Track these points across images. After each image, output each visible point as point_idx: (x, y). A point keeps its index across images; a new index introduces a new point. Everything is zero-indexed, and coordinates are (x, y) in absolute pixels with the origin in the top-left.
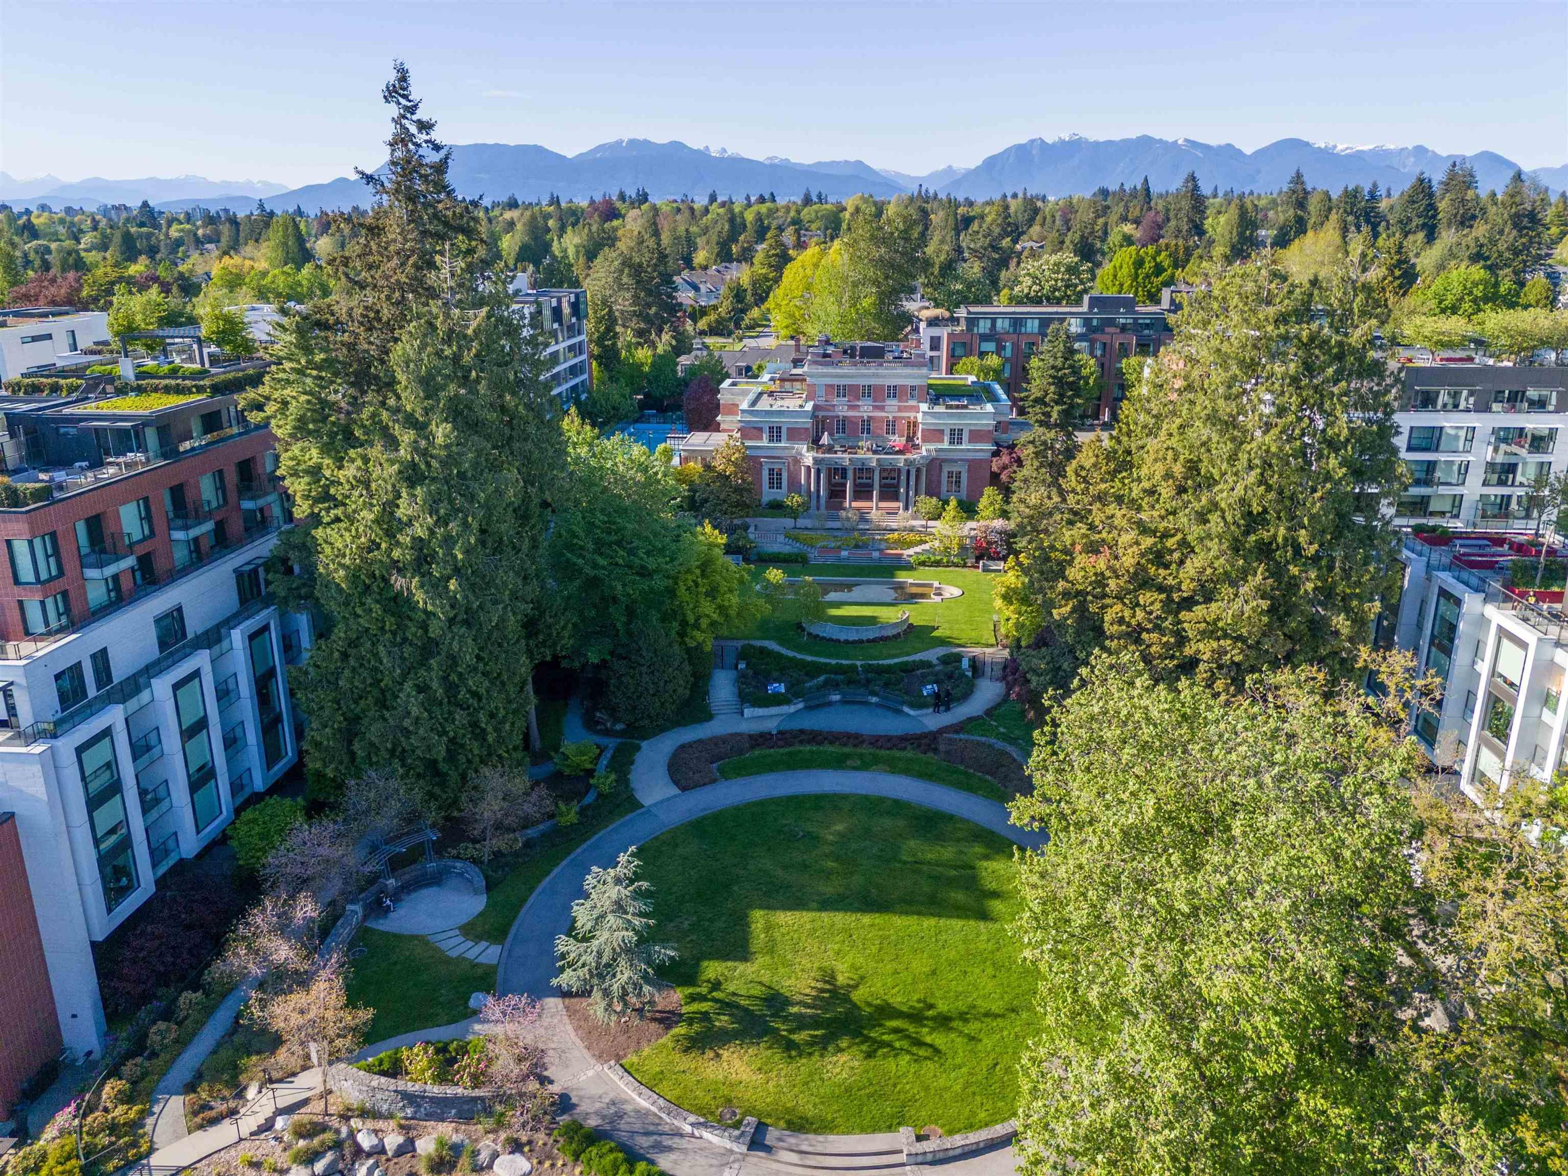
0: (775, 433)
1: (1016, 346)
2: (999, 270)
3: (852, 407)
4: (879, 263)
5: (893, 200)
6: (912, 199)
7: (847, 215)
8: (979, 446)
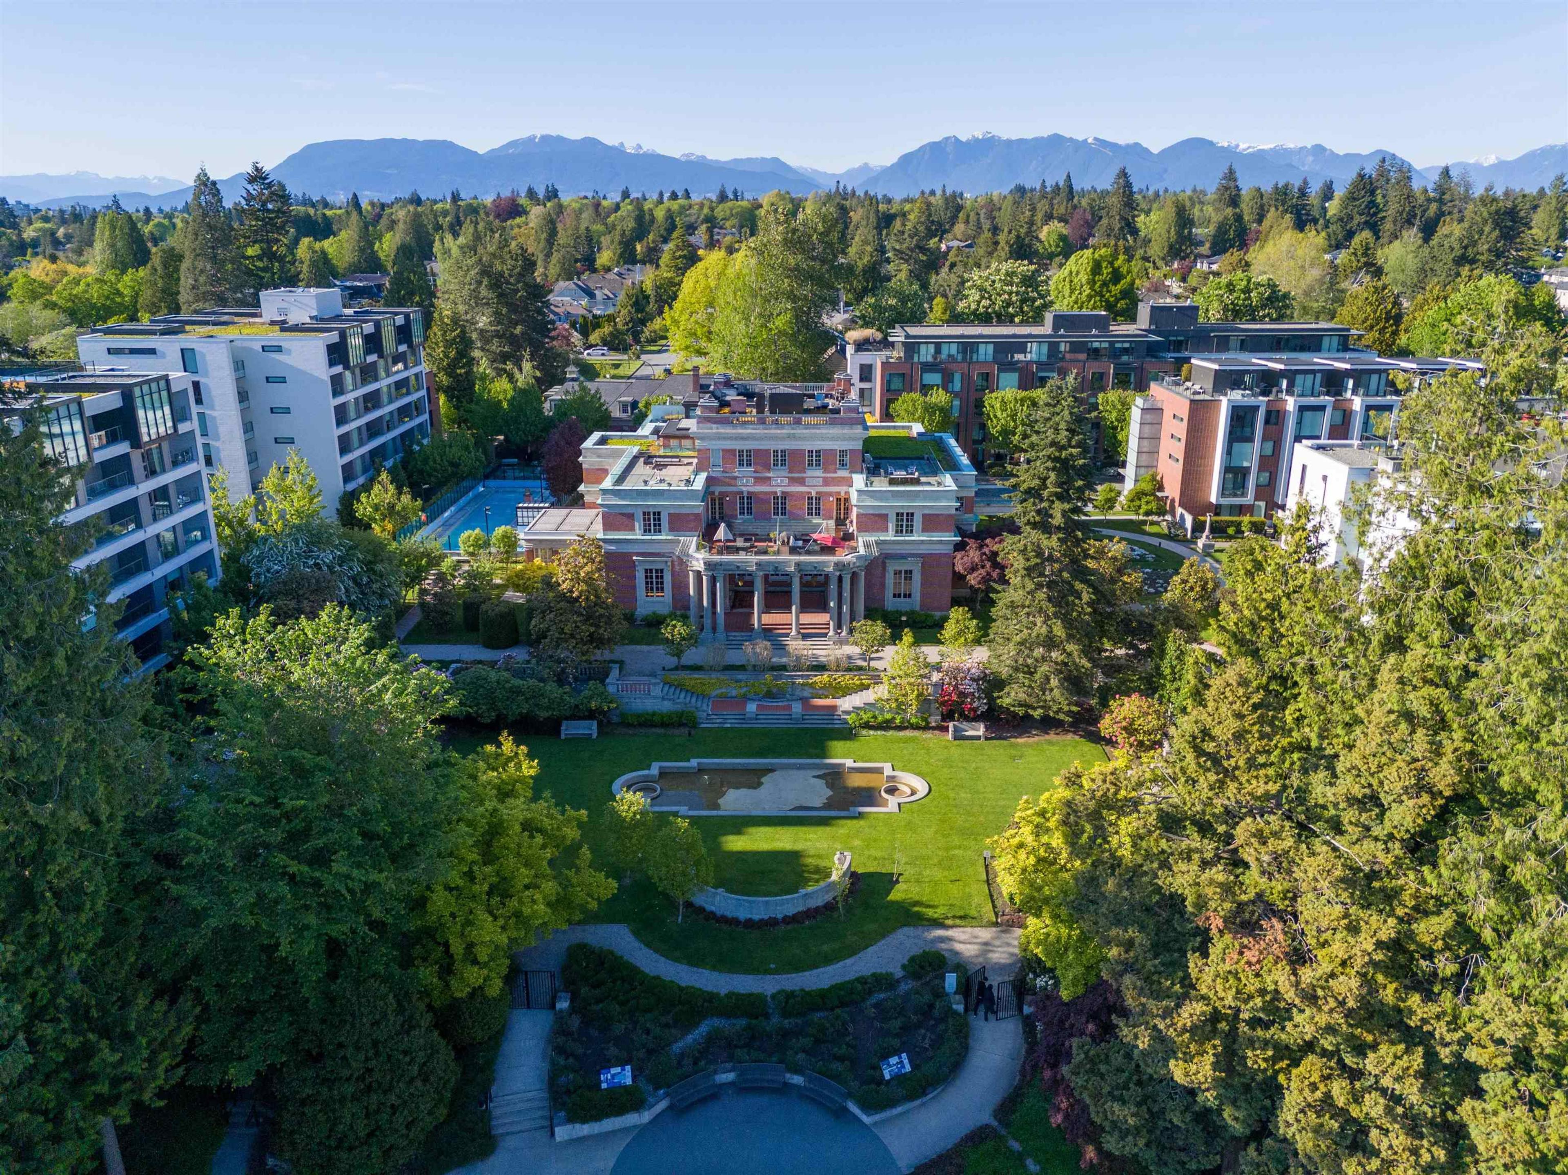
0: (652, 521)
1: (967, 378)
2: (927, 273)
3: (759, 480)
4: (795, 273)
5: (810, 196)
6: (829, 197)
7: (762, 212)
8: (936, 537)
